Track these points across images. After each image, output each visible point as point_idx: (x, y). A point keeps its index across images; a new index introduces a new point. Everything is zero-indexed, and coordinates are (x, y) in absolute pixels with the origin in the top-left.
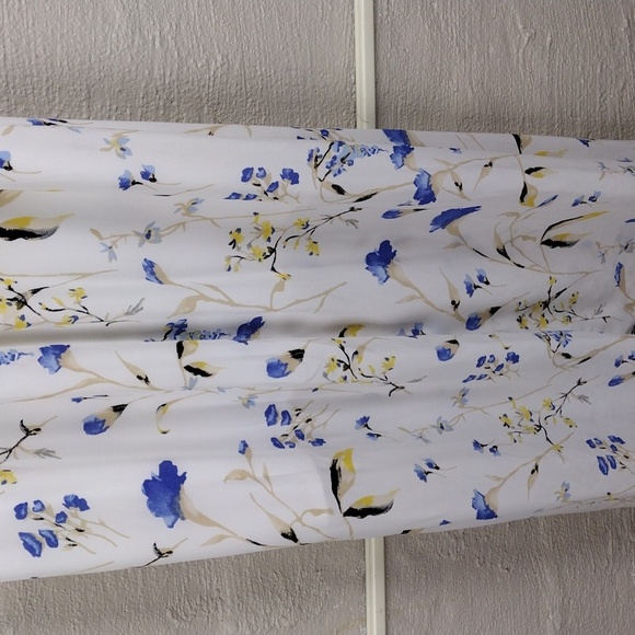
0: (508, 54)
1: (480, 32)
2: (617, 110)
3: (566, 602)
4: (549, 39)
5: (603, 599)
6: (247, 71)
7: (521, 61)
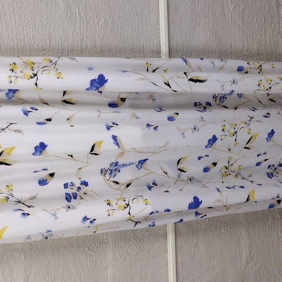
0: (225, 15)
1: (213, 6)
2: (272, 37)
3: (251, 244)
4: (242, 8)
5: (267, 243)
6: (115, 26)
7: (230, 18)
